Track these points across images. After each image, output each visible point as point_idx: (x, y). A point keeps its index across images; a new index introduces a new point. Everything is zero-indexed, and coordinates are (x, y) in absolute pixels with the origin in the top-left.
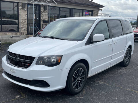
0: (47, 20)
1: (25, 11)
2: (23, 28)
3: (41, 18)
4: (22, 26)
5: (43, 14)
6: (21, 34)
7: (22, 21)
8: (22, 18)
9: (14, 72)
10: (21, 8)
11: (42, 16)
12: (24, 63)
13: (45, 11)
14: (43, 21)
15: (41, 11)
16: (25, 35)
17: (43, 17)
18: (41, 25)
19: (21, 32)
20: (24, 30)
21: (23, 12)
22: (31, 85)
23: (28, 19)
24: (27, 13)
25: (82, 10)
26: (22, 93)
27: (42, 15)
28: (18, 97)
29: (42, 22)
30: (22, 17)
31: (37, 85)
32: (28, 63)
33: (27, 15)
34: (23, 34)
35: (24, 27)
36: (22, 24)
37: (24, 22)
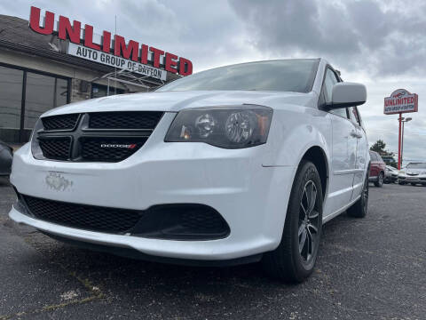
9: (65, 184)
10: (77, 91)
12: (109, 140)
22: (137, 233)
26: (87, 283)
28: (70, 295)
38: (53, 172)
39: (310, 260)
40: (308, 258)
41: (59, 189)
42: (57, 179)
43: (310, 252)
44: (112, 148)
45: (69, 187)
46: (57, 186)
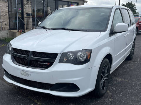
0: (30, 12)
1: (6, 2)
2: (4, 22)
3: (25, 11)
4: (3, 20)
5: (27, 6)
6: (2, 29)
7: (3, 14)
8: (2, 11)
11: (25, 9)
12: (40, 62)
13: (28, 2)
14: (26, 13)
15: (24, 2)
16: (7, 30)
17: (27, 10)
18: (25, 19)
19: (2, 27)
20: (6, 24)
21: (4, 4)
22: (52, 89)
23: (9, 12)
24: (7, 5)
25: (67, 3)
26: (36, 101)
27: (25, 7)
29: (25, 16)
30: (2, 9)
31: (61, 89)
32: (48, 62)
33: (7, 7)
34: (5, 29)
35: (4, 20)
36: (3, 18)
37: (5, 15)
38: (23, 71)
39: (105, 89)
40: (104, 89)
41: (26, 76)
42: (25, 73)
43: (105, 87)
44: (42, 64)
45: (29, 76)
46: (25, 75)
